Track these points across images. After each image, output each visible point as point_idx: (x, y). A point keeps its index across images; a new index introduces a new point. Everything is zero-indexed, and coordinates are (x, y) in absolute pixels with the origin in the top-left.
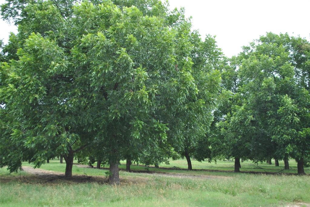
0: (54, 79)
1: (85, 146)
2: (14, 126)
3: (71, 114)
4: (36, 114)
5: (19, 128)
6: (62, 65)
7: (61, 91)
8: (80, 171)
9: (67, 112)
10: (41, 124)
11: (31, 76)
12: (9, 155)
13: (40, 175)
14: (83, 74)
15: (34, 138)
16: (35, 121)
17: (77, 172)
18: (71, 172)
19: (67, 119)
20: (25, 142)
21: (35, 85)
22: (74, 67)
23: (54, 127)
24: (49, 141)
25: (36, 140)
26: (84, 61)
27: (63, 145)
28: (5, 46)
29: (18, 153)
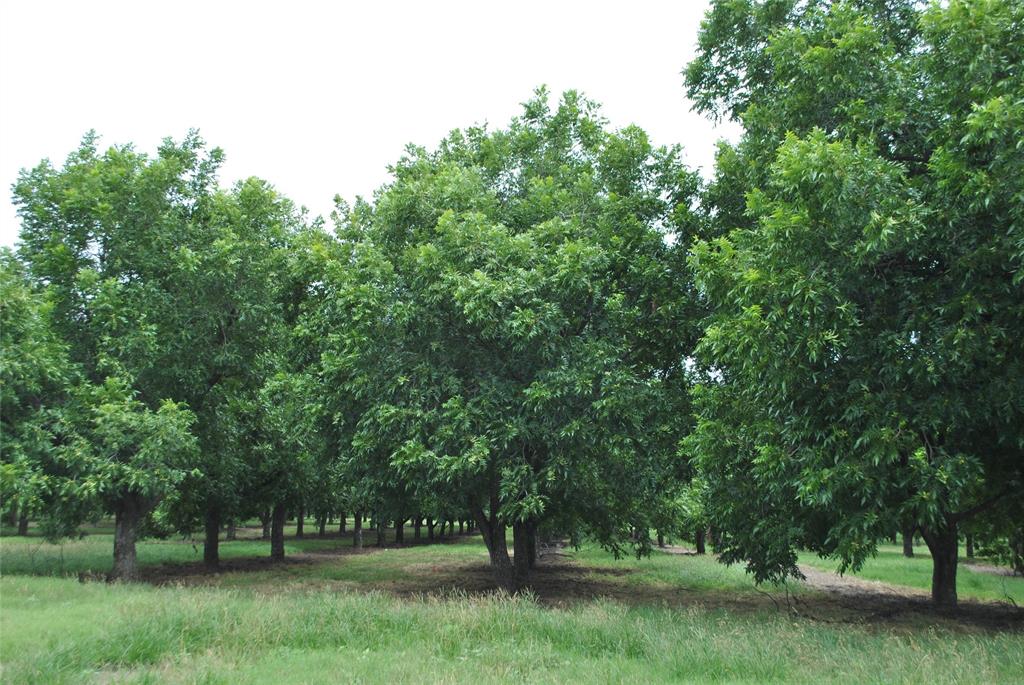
0: (878, 271)
1: (997, 497)
2: (759, 436)
3: (950, 387)
4: (825, 394)
5: (776, 440)
6: (906, 223)
7: (904, 311)
8: (984, 585)
9: (935, 382)
10: (844, 425)
11: (805, 273)
12: (756, 530)
13: (846, 596)
14: (982, 240)
15: (827, 473)
16: (826, 418)
17: (972, 589)
18: (954, 589)
19: (936, 407)
20: (798, 487)
21: (820, 302)
22: (945, 222)
23: (893, 435)
24: (875, 480)
25: (832, 479)
26: (984, 196)
27: (925, 495)
28: (708, 187)
29: (781, 521)
